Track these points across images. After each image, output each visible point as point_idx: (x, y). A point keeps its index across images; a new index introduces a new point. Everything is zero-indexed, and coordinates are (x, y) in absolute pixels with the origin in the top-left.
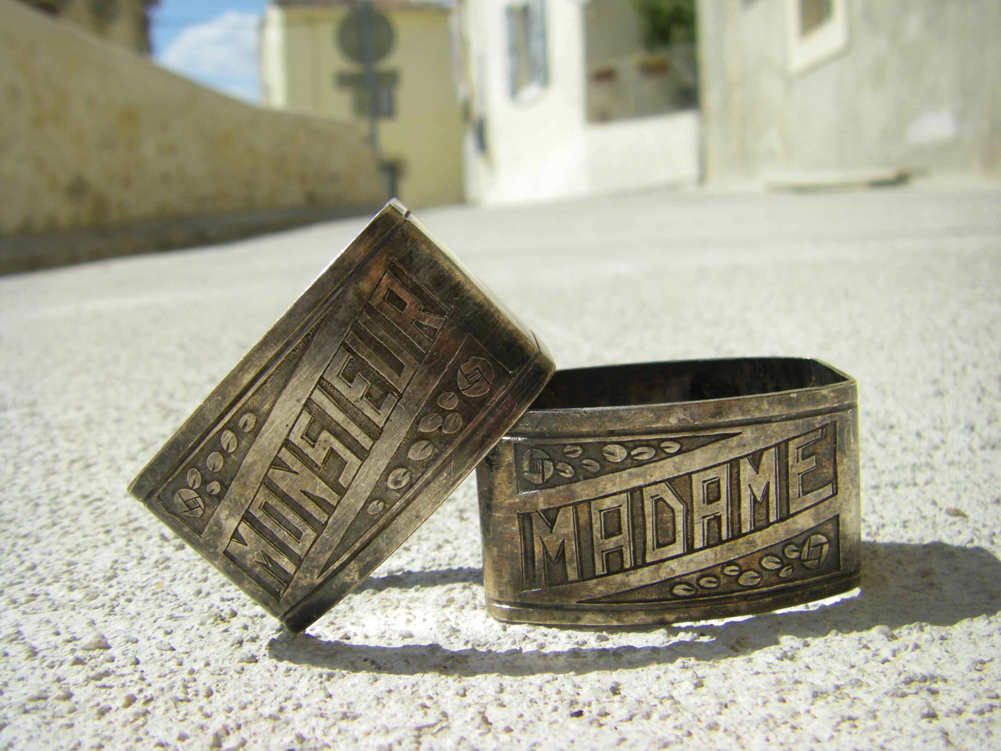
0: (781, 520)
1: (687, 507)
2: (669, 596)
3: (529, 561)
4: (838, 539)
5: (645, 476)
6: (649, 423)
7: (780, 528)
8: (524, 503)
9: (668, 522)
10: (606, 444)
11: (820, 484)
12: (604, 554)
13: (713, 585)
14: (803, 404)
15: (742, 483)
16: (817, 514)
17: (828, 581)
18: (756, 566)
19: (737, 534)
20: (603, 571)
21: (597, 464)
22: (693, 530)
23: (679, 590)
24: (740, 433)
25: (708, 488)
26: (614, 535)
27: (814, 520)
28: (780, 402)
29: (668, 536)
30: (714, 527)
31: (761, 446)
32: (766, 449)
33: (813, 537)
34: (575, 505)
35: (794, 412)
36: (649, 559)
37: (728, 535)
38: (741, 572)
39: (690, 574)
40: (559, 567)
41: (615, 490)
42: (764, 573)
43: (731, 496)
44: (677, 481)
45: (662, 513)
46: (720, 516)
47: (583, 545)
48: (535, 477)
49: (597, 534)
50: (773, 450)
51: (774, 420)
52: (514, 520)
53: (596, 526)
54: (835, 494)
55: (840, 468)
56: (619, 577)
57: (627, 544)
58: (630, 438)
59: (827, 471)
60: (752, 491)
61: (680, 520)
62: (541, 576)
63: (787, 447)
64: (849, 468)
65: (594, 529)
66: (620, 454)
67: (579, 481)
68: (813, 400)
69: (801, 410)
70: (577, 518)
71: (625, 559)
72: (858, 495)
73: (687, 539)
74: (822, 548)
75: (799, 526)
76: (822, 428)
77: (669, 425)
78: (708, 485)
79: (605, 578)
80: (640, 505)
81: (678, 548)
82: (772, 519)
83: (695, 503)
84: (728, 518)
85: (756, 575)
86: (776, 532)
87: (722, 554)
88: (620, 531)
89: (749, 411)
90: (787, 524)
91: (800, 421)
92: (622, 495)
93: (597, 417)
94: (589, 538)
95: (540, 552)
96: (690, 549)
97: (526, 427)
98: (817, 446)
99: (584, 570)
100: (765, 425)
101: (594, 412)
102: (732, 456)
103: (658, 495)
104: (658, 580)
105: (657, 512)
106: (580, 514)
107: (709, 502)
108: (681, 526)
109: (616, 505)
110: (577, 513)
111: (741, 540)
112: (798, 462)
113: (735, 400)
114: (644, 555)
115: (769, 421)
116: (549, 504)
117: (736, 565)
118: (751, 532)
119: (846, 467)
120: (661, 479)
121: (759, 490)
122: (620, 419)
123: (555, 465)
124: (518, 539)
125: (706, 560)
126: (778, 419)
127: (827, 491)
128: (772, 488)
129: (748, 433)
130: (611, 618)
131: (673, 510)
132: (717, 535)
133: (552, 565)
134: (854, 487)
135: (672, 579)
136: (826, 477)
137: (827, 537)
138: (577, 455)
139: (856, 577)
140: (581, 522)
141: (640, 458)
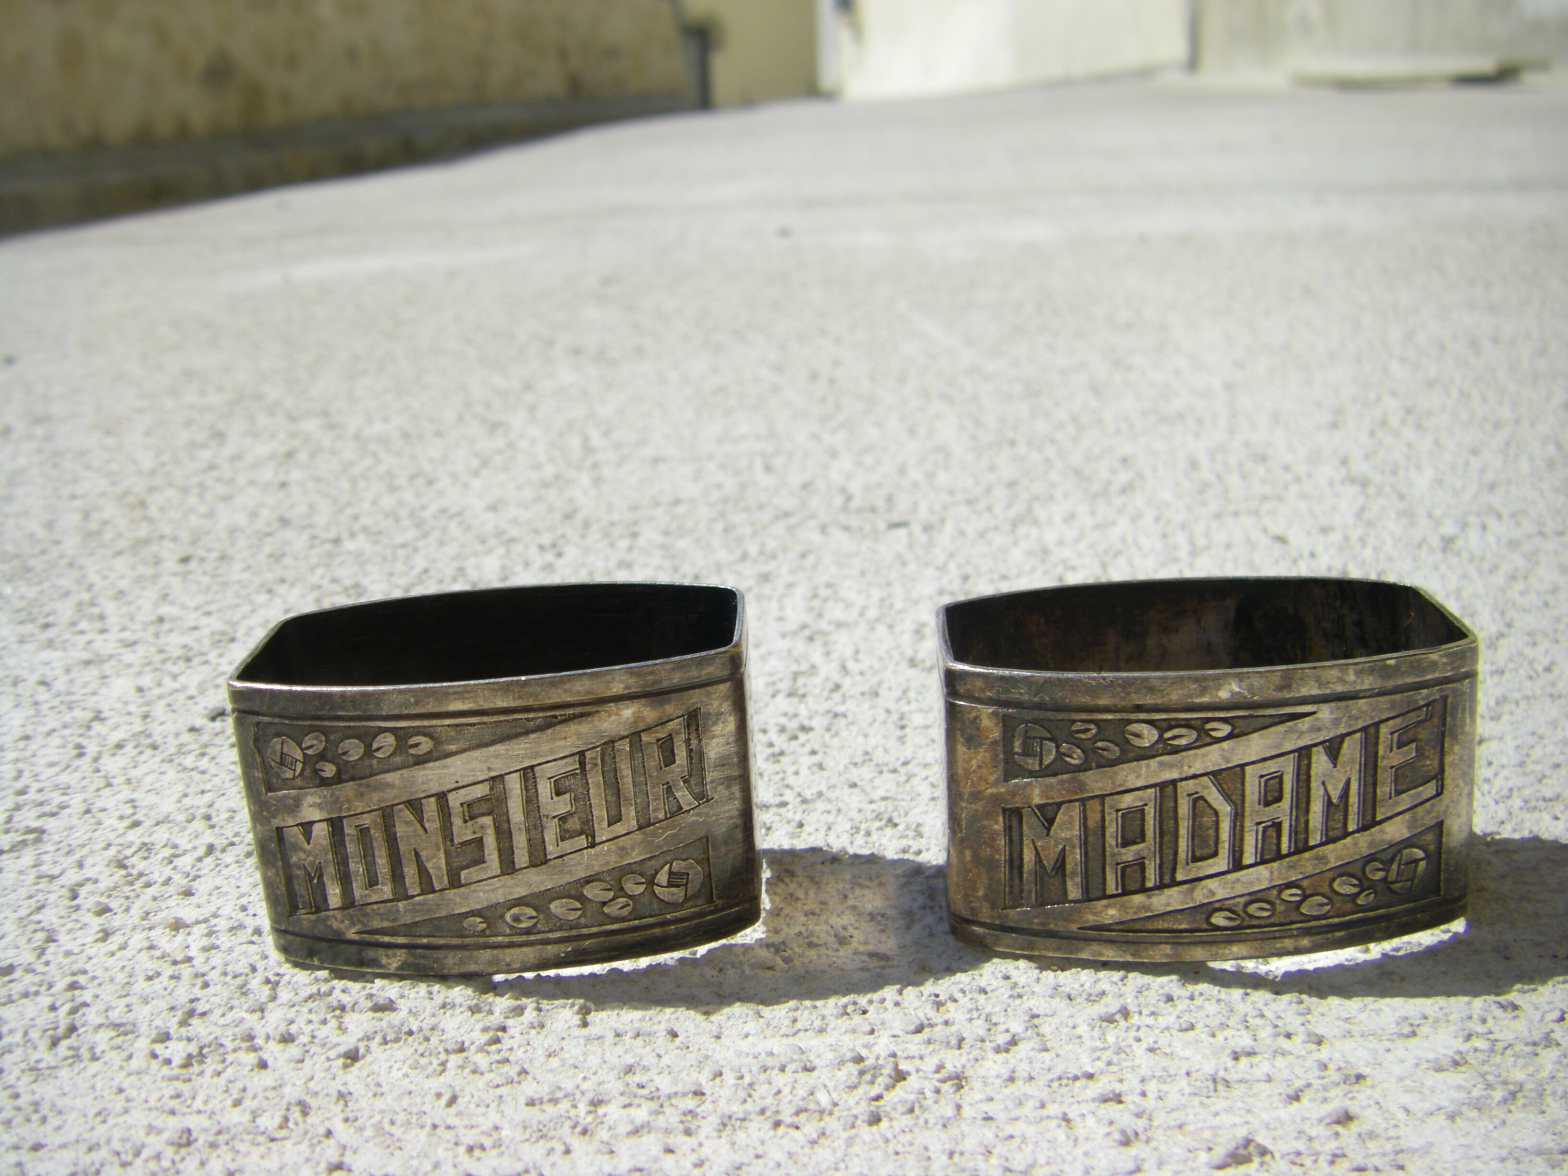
0: (1364, 828)
1: (1236, 809)
2: (1205, 926)
3: (1016, 871)
4: (1440, 854)
5: (1182, 766)
6: (1190, 696)
7: (1362, 839)
8: (1013, 794)
9: (1208, 829)
10: (1130, 722)
11: (1420, 781)
12: (1119, 867)
13: (1266, 914)
14: (1403, 674)
15: (1313, 779)
16: (1414, 819)
17: (1422, 909)
18: (1325, 889)
19: (1301, 847)
20: (1117, 889)
21: (1117, 748)
22: (1242, 840)
23: (1218, 919)
24: (1314, 713)
25: (1266, 785)
26: (1134, 843)
27: (1409, 828)
28: (1371, 671)
29: (1208, 846)
30: (1271, 837)
31: (1342, 730)
32: (1349, 734)
33: (1406, 852)
34: (1083, 801)
35: (1390, 684)
36: (1179, 877)
37: (1290, 847)
38: (1305, 897)
39: (1235, 897)
40: (1057, 881)
41: (1139, 784)
42: (1336, 899)
43: (1297, 796)
44: (1224, 774)
45: (1202, 816)
46: (1280, 823)
47: (1091, 854)
48: (1030, 761)
49: (1110, 841)
50: (1358, 735)
51: (1362, 695)
52: (998, 816)
53: (1111, 830)
54: (1439, 794)
55: (1448, 759)
56: (1138, 899)
57: (1151, 855)
58: (1164, 716)
59: (1431, 764)
60: (1326, 790)
61: (1225, 826)
62: (1030, 892)
63: (1377, 732)
64: (1461, 759)
65: (1107, 834)
66: (1148, 736)
67: (1091, 769)
68: (1417, 667)
69: (1400, 682)
70: (1085, 818)
71: (1147, 875)
72: (1470, 794)
73: (1234, 851)
74: (1417, 866)
75: (1387, 837)
76: (1427, 705)
77: (1217, 700)
78: (1266, 781)
79: (1118, 899)
80: (1172, 805)
81: (1221, 863)
82: (1351, 828)
83: (1247, 805)
84: (1291, 826)
85: (1325, 901)
86: (1356, 844)
87: (1280, 872)
88: (1143, 839)
89: (1329, 683)
90: (1372, 834)
91: (1397, 697)
92: (1149, 790)
93: (1120, 685)
94: (1100, 845)
95: (1030, 860)
96: (1237, 865)
97: (1021, 694)
98: (1419, 729)
99: (1090, 886)
100: (1350, 702)
101: (1117, 678)
102: (1301, 743)
103: (1197, 793)
104: (1191, 905)
105: (1195, 814)
106: (1089, 813)
107: (1267, 804)
108: (1227, 835)
109: (1140, 804)
110: (1085, 811)
111: (1307, 855)
112: (1391, 750)
113: (1310, 668)
114: (1174, 870)
115: (1354, 696)
116: (1048, 798)
117: (1298, 887)
118: (1322, 844)
119: (1457, 757)
120: (1202, 772)
121: (1335, 789)
122: (1151, 690)
123: (1058, 747)
124: (1002, 842)
125: (1258, 880)
126: (1368, 694)
127: (1429, 789)
128: (1354, 786)
129: (1325, 713)
130: (1124, 951)
131: (1216, 813)
132: (1274, 847)
133: (1046, 878)
134: (1466, 784)
135: (1210, 903)
136: (1429, 771)
137: (1425, 851)
138: (1089, 735)
139: (1461, 903)
140: (1091, 823)
141: (1176, 742)
